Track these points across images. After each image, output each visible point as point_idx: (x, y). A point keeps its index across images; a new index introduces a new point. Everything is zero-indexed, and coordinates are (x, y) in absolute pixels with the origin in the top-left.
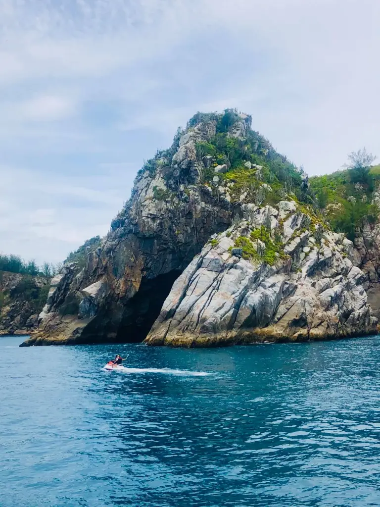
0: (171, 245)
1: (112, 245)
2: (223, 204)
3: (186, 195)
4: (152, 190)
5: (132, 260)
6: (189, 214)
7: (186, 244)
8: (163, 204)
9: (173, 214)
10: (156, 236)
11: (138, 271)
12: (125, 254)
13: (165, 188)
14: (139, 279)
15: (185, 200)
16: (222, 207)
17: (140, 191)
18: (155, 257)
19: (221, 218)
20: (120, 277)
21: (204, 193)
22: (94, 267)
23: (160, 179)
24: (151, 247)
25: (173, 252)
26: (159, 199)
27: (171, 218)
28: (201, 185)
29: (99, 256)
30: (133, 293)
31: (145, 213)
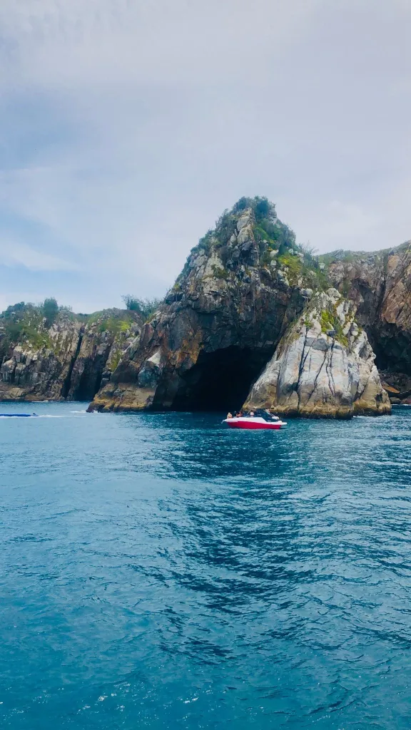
0: (231, 322)
1: (169, 319)
2: (281, 287)
3: (248, 276)
4: (210, 268)
5: (191, 333)
6: (249, 294)
7: (247, 322)
8: (224, 282)
9: (235, 293)
10: (217, 312)
11: (196, 345)
12: (182, 327)
13: (222, 268)
14: (196, 352)
15: (247, 281)
16: (280, 290)
17: (198, 268)
18: (215, 333)
19: (279, 300)
20: (177, 349)
21: (264, 276)
22: (150, 339)
23: (216, 258)
24: (211, 323)
25: (232, 328)
26: (220, 278)
27: (232, 297)
28: (260, 267)
29: (155, 328)
30: (190, 365)
31: (206, 290)
